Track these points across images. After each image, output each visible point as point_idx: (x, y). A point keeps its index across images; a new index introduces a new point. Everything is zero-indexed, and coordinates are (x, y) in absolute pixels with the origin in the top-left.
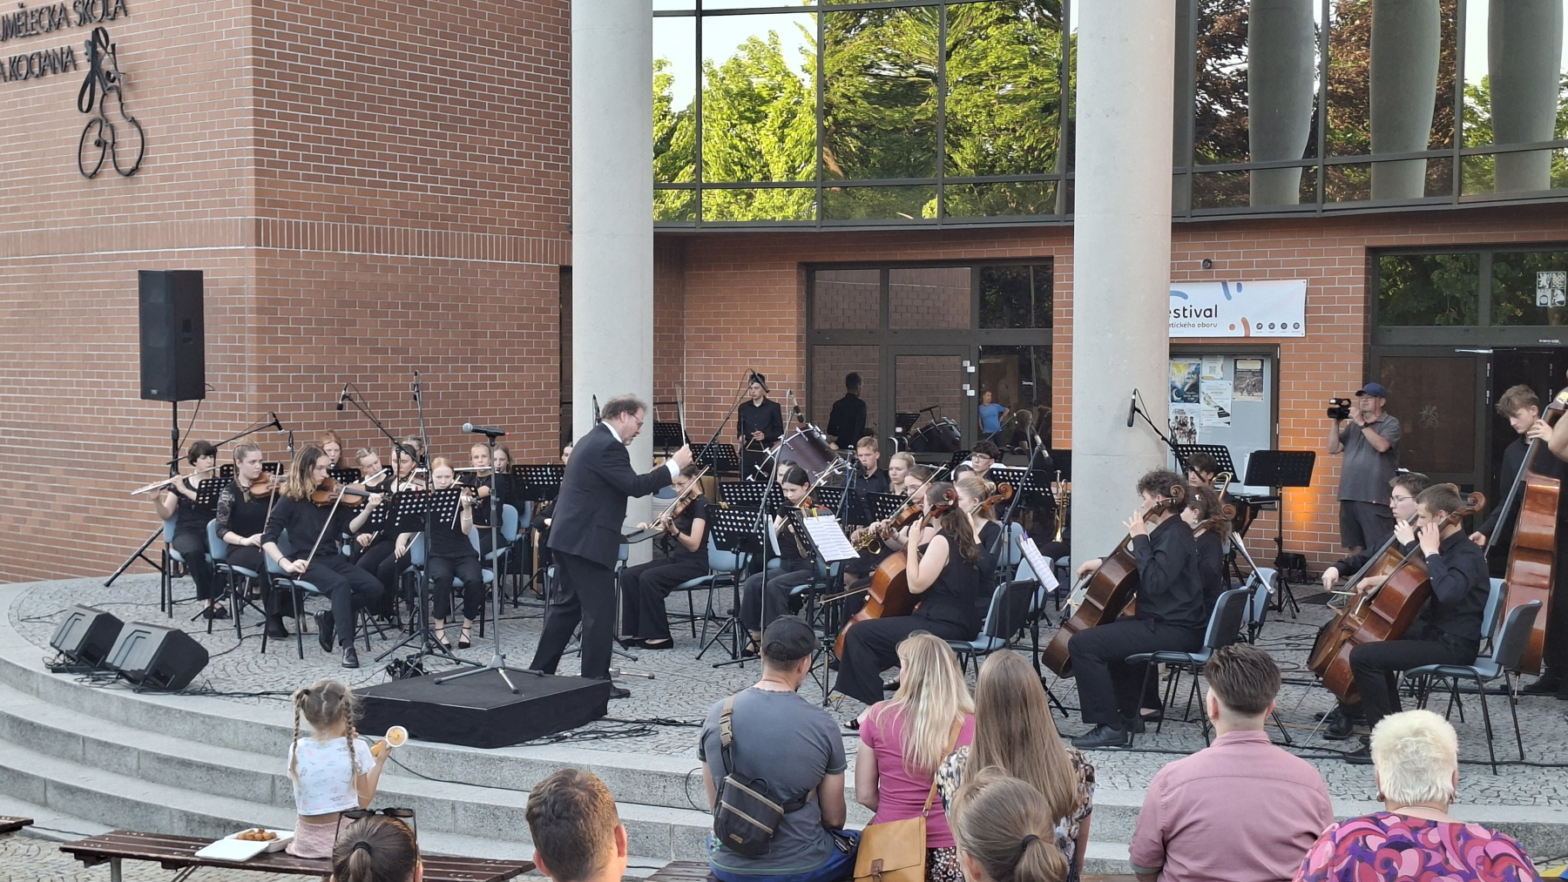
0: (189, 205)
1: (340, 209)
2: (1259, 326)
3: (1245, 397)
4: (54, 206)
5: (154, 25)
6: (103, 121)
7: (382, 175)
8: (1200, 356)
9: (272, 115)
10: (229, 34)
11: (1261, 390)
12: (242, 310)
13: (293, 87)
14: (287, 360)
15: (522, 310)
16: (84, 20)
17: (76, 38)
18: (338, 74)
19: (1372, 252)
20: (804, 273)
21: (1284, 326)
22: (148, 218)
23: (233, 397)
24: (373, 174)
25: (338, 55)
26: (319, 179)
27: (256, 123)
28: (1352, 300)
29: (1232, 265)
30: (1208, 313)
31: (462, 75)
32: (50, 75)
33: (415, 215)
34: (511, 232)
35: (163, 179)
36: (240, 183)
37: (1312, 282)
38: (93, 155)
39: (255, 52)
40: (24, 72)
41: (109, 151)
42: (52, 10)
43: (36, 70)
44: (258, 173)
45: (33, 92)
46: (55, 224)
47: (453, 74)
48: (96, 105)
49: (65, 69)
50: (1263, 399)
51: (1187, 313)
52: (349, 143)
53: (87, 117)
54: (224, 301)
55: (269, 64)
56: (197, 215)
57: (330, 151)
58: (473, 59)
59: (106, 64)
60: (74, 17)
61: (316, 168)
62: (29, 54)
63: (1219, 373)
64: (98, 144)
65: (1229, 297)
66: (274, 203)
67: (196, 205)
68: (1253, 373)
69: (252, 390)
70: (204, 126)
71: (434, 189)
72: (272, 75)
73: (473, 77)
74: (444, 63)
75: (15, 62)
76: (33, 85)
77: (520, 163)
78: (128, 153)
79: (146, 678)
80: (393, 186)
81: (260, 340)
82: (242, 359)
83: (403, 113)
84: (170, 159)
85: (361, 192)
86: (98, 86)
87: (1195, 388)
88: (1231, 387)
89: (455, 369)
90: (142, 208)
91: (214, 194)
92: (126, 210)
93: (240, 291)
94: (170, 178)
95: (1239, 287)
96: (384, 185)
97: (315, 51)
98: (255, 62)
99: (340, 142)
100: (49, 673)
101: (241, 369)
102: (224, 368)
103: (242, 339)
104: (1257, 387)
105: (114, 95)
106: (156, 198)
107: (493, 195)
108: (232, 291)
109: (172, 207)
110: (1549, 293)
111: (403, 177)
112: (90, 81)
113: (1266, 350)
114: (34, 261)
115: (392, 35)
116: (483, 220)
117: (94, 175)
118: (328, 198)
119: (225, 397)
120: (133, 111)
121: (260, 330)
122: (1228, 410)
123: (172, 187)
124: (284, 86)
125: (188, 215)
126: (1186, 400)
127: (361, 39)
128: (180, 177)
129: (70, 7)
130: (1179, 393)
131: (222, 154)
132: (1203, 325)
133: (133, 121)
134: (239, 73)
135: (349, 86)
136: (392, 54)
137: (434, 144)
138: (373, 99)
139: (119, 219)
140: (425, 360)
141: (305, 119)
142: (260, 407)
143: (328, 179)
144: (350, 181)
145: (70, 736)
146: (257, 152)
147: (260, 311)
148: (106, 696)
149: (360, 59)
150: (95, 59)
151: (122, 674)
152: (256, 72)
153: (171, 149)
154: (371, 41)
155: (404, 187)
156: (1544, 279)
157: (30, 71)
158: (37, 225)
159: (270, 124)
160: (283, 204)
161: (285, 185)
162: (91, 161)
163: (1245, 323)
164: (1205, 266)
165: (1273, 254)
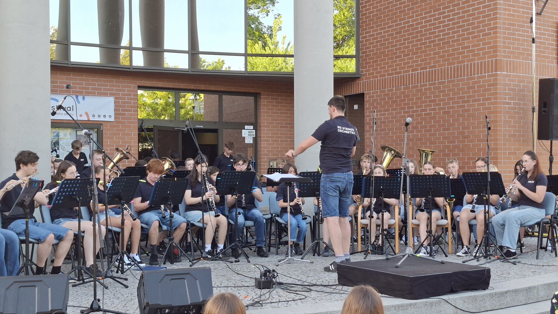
2: (94, 116)
8: (61, 128)
21: (105, 116)
29: (80, 88)
30: (69, 109)
37: (116, 98)
65: (79, 102)
87: (57, 143)
95: (84, 98)
110: (198, 109)
113: (96, 126)
132: (66, 114)
163: (87, 114)
164: (68, 87)
165: (98, 85)
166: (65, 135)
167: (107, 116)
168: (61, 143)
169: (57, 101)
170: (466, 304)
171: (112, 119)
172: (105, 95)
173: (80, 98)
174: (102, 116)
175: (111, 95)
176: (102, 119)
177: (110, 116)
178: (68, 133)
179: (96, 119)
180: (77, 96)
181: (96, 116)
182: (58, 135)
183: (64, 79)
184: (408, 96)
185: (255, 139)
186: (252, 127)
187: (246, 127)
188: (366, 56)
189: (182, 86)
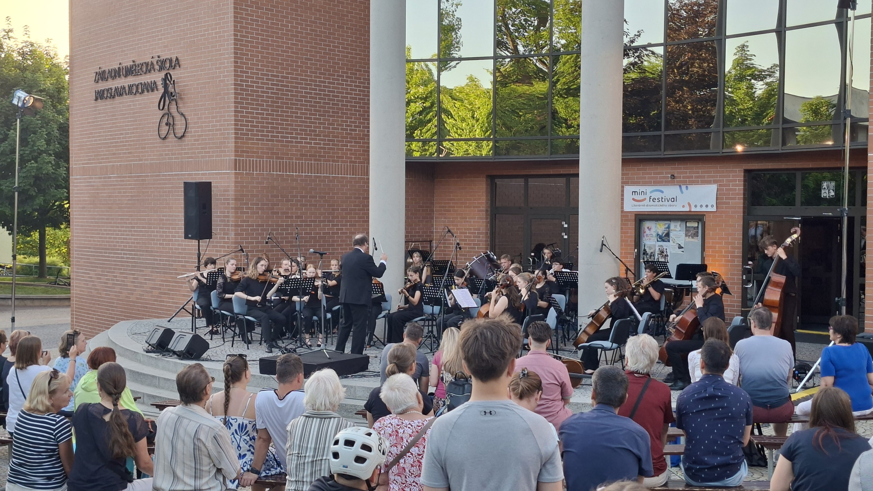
0: (206, 152)
1: (272, 153)
2: (696, 206)
3: (690, 239)
4: (147, 152)
5: (192, 72)
6: (169, 114)
7: (291, 138)
8: (670, 220)
9: (243, 112)
10: (225, 76)
11: (697, 236)
12: (228, 199)
13: (252, 100)
14: (248, 221)
15: (356, 198)
16: (161, 69)
17: (157, 77)
18: (272, 93)
19: (747, 172)
20: (489, 180)
21: (707, 206)
22: (189, 158)
23: (224, 238)
24: (287, 137)
25: (272, 84)
26: (263, 140)
27: (235, 116)
28: (738, 194)
29: (684, 177)
30: (673, 200)
31: (329, 91)
32: (146, 93)
33: (306, 155)
34: (351, 162)
35: (195, 140)
36: (228, 143)
37: (720, 185)
38: (164, 129)
39: (235, 84)
40: (134, 91)
41: (171, 127)
42: (147, 64)
43: (140, 90)
44: (236, 138)
45: (138, 101)
46: (147, 160)
47: (325, 91)
48: (166, 107)
49: (153, 90)
50: (698, 241)
51: (663, 200)
52: (277, 124)
53: (162, 113)
54: (221, 195)
55: (241, 90)
56: (209, 157)
57: (268, 127)
58: (334, 83)
59: (171, 89)
60: (157, 67)
61: (262, 135)
62: (137, 83)
63: (678, 228)
64: (167, 124)
65: (682, 192)
66: (243, 152)
67: (209, 152)
68: (695, 228)
69: (232, 235)
70: (213, 117)
71: (315, 144)
72: (242, 94)
73: (334, 92)
74: (320, 86)
75: (130, 87)
76: (138, 97)
77: (356, 130)
78: (180, 129)
79: (184, 354)
80: (296, 142)
81: (236, 213)
82: (228, 221)
83: (301, 109)
84: (198, 132)
85: (282, 146)
86: (167, 99)
87: (668, 235)
88: (684, 235)
89: (324, 225)
90: (185, 153)
91: (217, 147)
92: (179, 154)
93: (228, 191)
94: (198, 140)
95: (687, 188)
96: (292, 142)
97: (262, 83)
98: (235, 89)
99: (273, 123)
100: (145, 353)
101: (228, 226)
102: (220, 225)
103: (228, 212)
104: (696, 235)
105: (174, 103)
106: (192, 149)
107: (342, 145)
108: (225, 191)
109: (199, 153)
110: (827, 192)
111: (301, 138)
112: (163, 96)
113: (699, 217)
114: (138, 177)
115: (297, 74)
116: (338, 157)
117: (165, 138)
118: (267, 149)
119: (221, 238)
120: (182, 110)
121: (236, 208)
122: (682, 246)
123: (199, 144)
124: (248, 99)
125: (205, 157)
126: (664, 241)
127: (282, 77)
128: (202, 140)
129: (155, 63)
130: (661, 237)
131: (220, 130)
132: (670, 205)
133: (182, 114)
134: (228, 94)
135: (277, 98)
136: (296, 83)
137: (315, 123)
138: (287, 103)
139: (176, 158)
140: (311, 221)
141: (257, 113)
142: (236, 243)
143: (267, 140)
144: (277, 141)
145: (153, 376)
146: (236, 129)
147: (236, 199)
148: (168, 361)
149: (282, 86)
150: (166, 86)
151: (174, 353)
152: (235, 94)
153: (198, 127)
154: (287, 78)
155: (301, 143)
156: (825, 185)
157: (137, 91)
158: (140, 160)
159: (241, 116)
160: (248, 152)
161: (248, 143)
162: (164, 132)
164: (672, 177)
165: (703, 172)
167: (709, 206)
171: (714, 209)
172: (709, 182)
174: (704, 206)
175: (715, 182)
178: (678, 225)
181: (699, 206)
183: (668, 170)
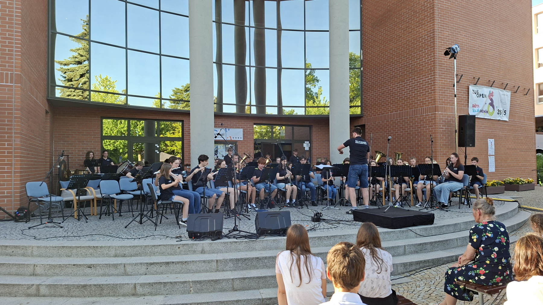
1: (29, 76)
2: (233, 138)
8: (218, 144)
14: (23, 131)
28: (251, 133)
29: (227, 125)
33: (35, 84)
37: (243, 129)
66: (23, 70)
80: (33, 72)
107: (41, 82)
113: (235, 143)
163: (230, 137)
164: (221, 125)
165: (236, 123)
166: (220, 147)
167: (240, 138)
168: (218, 151)
169: (217, 131)
170: (421, 232)
171: (242, 139)
172: (239, 128)
173: (227, 129)
174: (237, 138)
175: (241, 128)
176: (237, 139)
177: (241, 138)
178: (222, 146)
179: (235, 139)
180: (226, 129)
181: (235, 138)
182: (217, 147)
183: (220, 121)
184: (388, 125)
185: (310, 148)
186: (308, 142)
187: (305, 142)
188: (366, 106)
189: (274, 123)
